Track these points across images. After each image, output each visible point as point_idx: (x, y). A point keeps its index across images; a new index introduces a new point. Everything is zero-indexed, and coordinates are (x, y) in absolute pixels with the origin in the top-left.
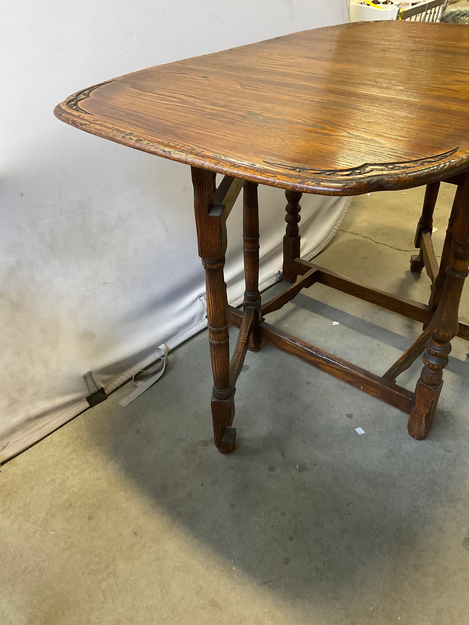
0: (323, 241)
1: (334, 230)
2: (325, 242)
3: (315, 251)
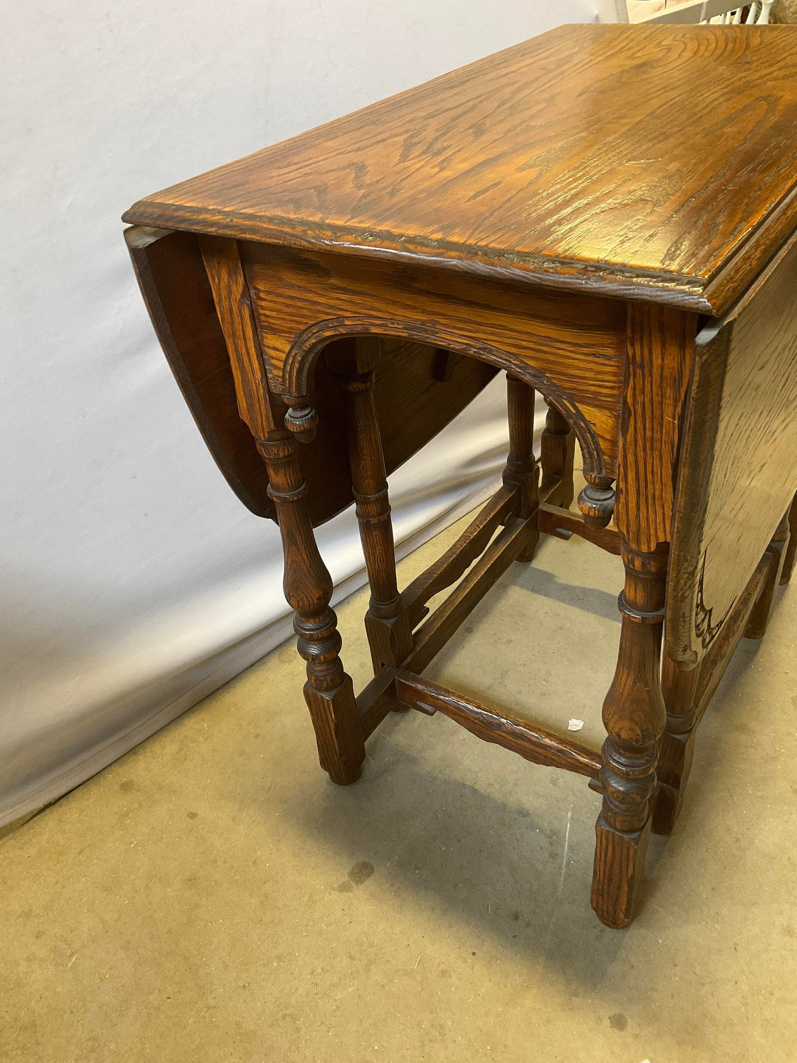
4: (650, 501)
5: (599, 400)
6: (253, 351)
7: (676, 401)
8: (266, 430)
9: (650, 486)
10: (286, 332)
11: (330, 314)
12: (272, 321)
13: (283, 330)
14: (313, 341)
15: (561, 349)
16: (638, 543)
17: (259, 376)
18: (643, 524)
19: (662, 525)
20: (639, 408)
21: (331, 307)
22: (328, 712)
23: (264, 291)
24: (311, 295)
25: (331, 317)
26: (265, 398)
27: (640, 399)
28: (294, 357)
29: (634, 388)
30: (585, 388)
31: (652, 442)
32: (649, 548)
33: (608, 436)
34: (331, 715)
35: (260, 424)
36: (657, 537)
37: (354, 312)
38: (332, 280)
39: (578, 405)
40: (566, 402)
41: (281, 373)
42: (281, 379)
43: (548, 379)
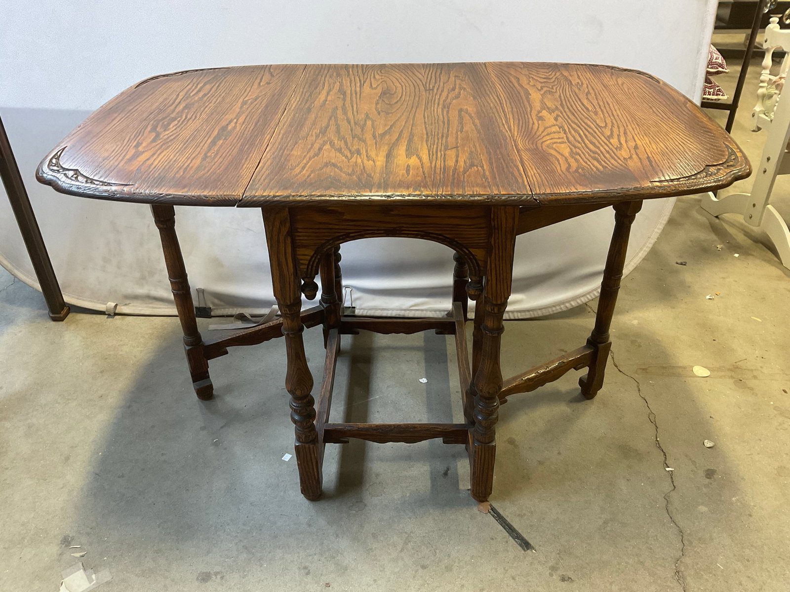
0: (544, 308)
1: (567, 305)
2: (544, 311)
3: (523, 314)
4: (502, 281)
5: (479, 245)
9: (502, 275)
10: (312, 246)
12: (303, 242)
13: (310, 245)
15: (463, 228)
16: (496, 300)
17: (291, 270)
18: (499, 292)
20: (497, 245)
21: (343, 229)
23: (301, 228)
27: (497, 242)
29: (495, 238)
30: (472, 242)
31: (502, 258)
32: (501, 301)
33: (482, 259)
35: (288, 296)
36: (504, 296)
37: (356, 230)
38: (345, 217)
39: (469, 249)
40: (464, 249)
41: (306, 266)
42: (305, 270)
43: (456, 241)
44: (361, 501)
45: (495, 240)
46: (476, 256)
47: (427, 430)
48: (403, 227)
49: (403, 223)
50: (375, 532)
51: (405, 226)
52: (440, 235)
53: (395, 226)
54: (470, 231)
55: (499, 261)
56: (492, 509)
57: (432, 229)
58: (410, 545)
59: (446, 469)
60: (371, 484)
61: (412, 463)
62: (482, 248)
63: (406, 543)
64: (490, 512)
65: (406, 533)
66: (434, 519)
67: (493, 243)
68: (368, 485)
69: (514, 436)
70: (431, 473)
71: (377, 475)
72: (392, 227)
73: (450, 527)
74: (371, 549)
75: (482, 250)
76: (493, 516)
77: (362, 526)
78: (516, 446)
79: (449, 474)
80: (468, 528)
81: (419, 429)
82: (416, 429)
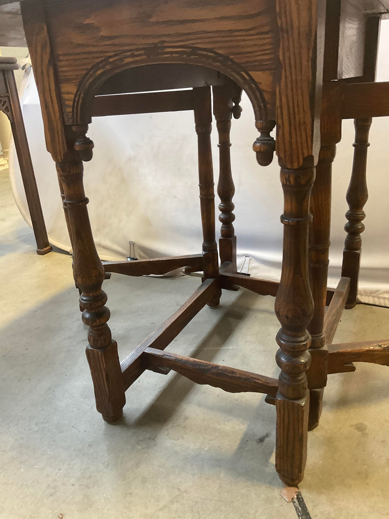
4: (298, 128)
5: (263, 65)
6: (54, 98)
7: (308, 49)
8: (62, 154)
9: (297, 117)
10: (74, 79)
11: (101, 57)
12: (66, 74)
13: (73, 78)
14: (91, 80)
15: (238, 36)
16: (292, 162)
17: (58, 114)
18: (294, 147)
19: (306, 144)
20: (287, 61)
21: (101, 52)
22: (101, 362)
23: (62, 55)
24: (89, 48)
25: (101, 59)
26: (62, 130)
27: (287, 54)
28: (80, 96)
29: (283, 48)
30: (254, 59)
31: (297, 84)
32: (299, 164)
33: (269, 90)
34: (103, 365)
35: (58, 150)
36: (303, 154)
37: (114, 51)
38: (101, 34)
39: (250, 72)
40: (243, 73)
41: (71, 109)
42: (71, 114)
43: (231, 60)
44: (153, 439)
45: (284, 53)
46: (260, 83)
47: (246, 379)
48: (165, 42)
49: (165, 35)
50: (147, 477)
51: (167, 39)
52: (211, 50)
53: (155, 41)
54: (250, 40)
55: (292, 90)
56: (298, 498)
57: (199, 41)
58: (175, 506)
59: (264, 434)
60: (175, 425)
61: (229, 418)
62: (268, 69)
63: (172, 502)
64: (294, 502)
65: (179, 489)
66: (220, 487)
67: (281, 58)
68: (170, 425)
69: (366, 423)
70: (246, 434)
71: (186, 418)
72: (153, 44)
73: (233, 502)
74: (130, 494)
75: (268, 72)
76: (296, 509)
77: (138, 465)
78: (365, 435)
79: (265, 442)
80: (256, 512)
81: (238, 375)
82: (234, 375)
